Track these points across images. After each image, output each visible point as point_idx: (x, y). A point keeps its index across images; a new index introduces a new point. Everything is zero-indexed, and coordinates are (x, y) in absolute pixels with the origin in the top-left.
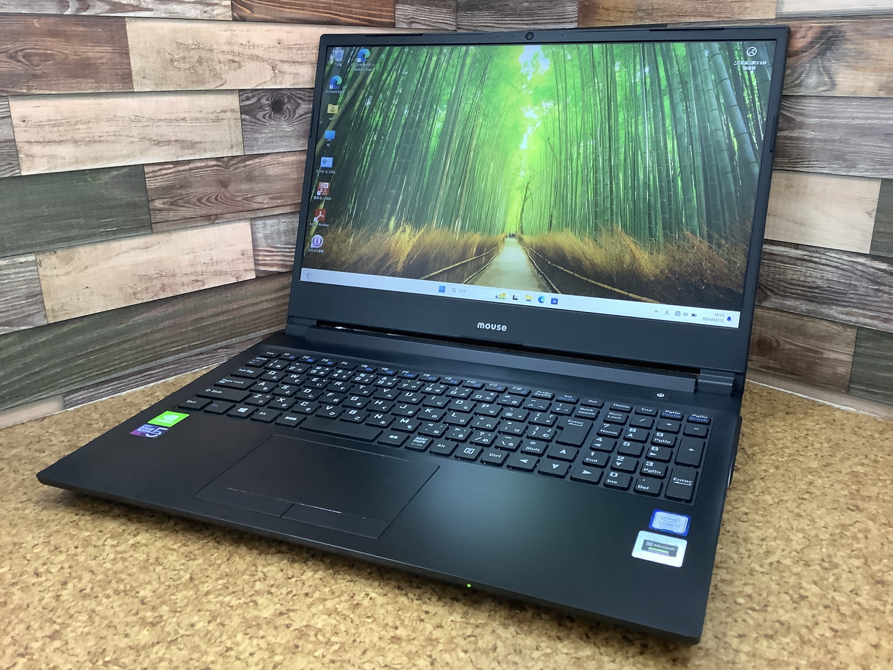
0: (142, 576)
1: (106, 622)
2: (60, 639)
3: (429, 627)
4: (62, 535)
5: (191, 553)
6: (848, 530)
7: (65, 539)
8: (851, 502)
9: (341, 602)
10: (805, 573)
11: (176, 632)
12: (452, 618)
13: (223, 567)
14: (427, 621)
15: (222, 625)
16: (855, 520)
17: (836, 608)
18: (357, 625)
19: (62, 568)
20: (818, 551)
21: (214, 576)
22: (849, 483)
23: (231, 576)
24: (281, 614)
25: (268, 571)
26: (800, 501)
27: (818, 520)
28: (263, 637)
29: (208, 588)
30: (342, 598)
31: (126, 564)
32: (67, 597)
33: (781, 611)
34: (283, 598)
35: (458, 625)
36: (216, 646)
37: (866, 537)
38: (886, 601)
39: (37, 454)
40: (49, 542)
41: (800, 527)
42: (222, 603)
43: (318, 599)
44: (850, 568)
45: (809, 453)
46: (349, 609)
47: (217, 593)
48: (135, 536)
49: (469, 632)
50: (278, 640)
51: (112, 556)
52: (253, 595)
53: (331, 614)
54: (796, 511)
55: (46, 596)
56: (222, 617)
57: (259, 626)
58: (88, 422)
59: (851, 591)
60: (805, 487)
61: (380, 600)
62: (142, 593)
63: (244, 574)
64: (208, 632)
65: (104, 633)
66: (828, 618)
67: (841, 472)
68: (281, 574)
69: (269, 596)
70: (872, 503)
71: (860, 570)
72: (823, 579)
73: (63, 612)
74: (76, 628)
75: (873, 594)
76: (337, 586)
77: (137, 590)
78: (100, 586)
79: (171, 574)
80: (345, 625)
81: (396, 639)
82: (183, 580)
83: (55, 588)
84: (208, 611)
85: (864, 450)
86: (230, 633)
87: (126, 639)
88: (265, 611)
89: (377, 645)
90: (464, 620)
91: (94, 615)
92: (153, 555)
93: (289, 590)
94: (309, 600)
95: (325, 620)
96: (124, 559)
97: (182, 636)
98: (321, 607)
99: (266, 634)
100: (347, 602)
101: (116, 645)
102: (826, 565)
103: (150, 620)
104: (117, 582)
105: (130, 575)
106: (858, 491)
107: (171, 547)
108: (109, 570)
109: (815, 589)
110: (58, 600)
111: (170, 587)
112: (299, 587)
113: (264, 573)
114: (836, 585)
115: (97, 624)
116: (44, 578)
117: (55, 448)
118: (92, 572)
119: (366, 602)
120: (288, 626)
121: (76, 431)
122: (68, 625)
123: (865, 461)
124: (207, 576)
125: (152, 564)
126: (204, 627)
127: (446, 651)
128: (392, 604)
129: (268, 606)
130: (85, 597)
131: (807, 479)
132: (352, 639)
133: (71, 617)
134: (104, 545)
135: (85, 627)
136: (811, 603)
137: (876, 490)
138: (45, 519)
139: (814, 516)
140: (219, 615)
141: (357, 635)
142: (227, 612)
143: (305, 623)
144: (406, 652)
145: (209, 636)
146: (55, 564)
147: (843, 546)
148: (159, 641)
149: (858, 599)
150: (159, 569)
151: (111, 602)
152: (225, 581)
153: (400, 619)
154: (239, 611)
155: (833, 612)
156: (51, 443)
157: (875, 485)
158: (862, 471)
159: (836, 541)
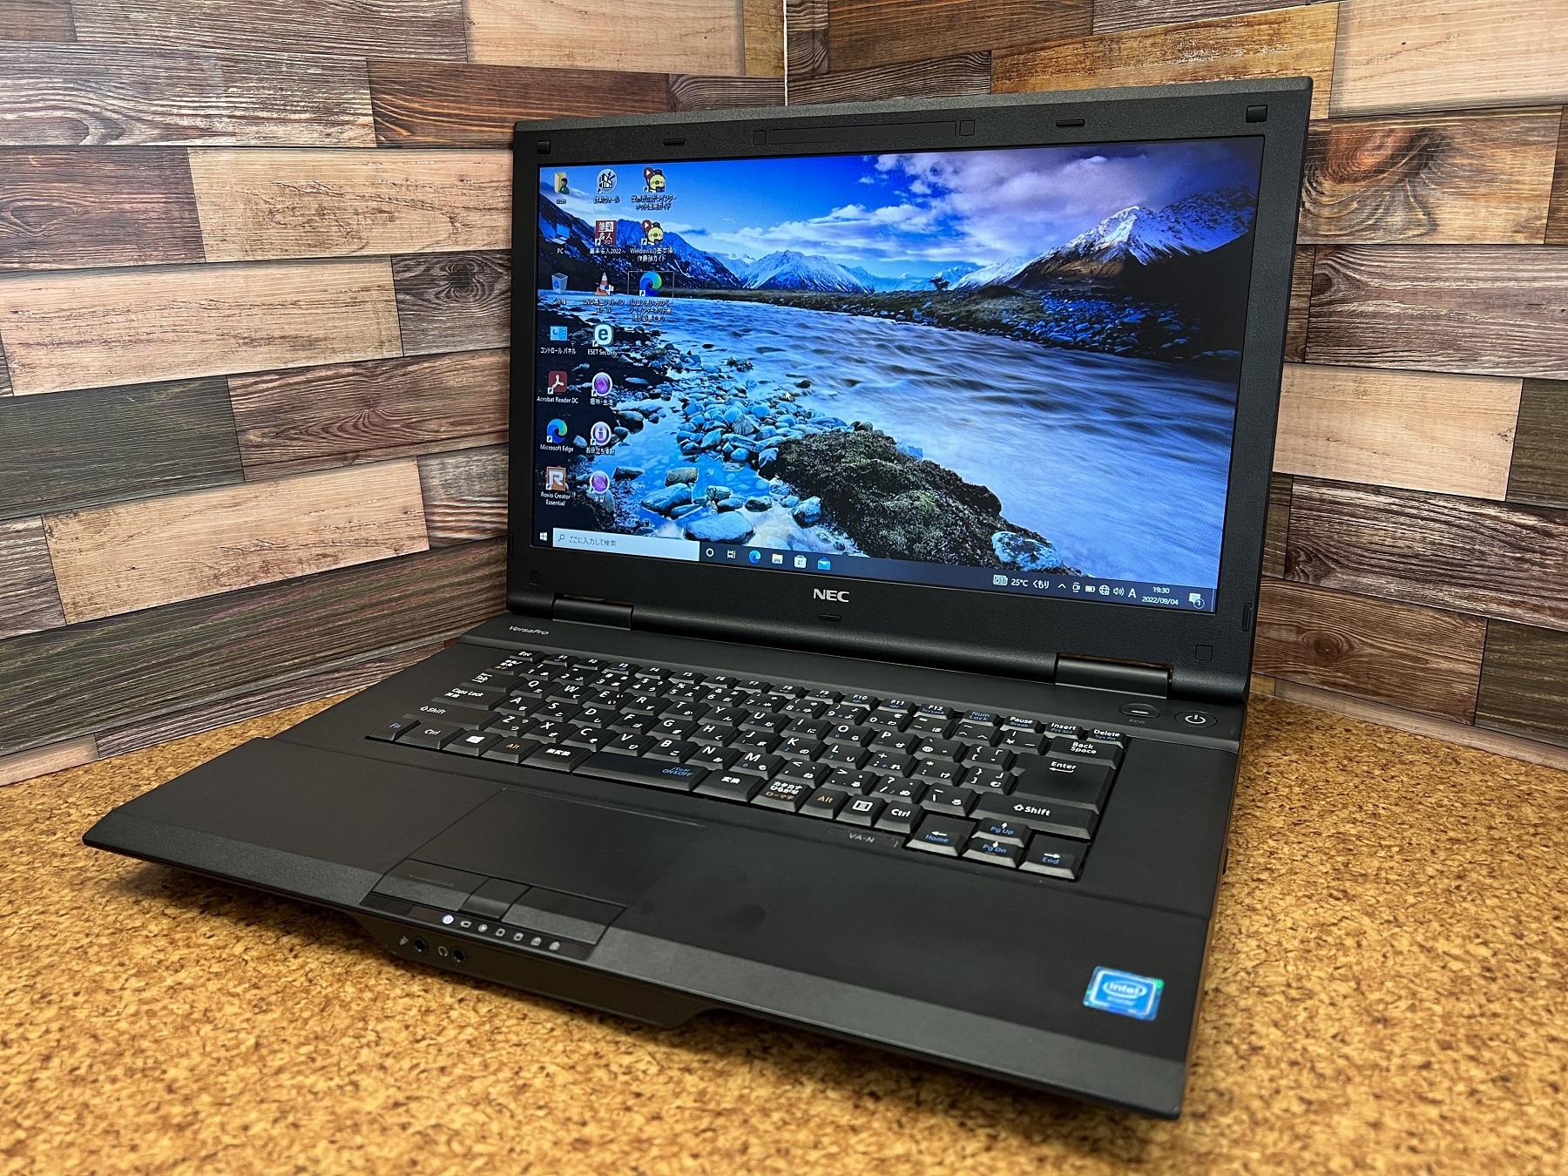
0: (175, 1043)
1: (103, 1125)
2: (23, 1155)
3: (639, 1120)
4: (57, 972)
5: (262, 999)
6: (1330, 933)
7: (60, 980)
8: (1333, 884)
9: (497, 1081)
10: (1259, 1008)
11: (217, 1140)
12: (679, 1102)
13: (311, 1023)
14: (636, 1108)
15: (295, 1126)
16: (1341, 914)
17: (1309, 1065)
18: (520, 1122)
19: (47, 1031)
20: (1281, 970)
21: (294, 1040)
22: (1333, 853)
23: (323, 1039)
24: (396, 1105)
25: (384, 1030)
26: (1254, 885)
27: (1282, 917)
28: (360, 1147)
29: (281, 1062)
30: (501, 1076)
31: (154, 1022)
32: (47, 1082)
33: (1220, 1073)
34: (403, 1077)
35: (687, 1114)
36: (280, 1165)
37: (1359, 945)
38: (1391, 1052)
39: (44, 838)
40: (32, 987)
41: (1253, 929)
42: (299, 1088)
43: (461, 1077)
44: (1331, 998)
45: (1271, 804)
46: (511, 1093)
47: (296, 1069)
48: (177, 971)
49: (704, 1123)
50: (386, 1150)
51: (132, 1009)
52: (354, 1072)
53: (478, 1104)
54: (1247, 901)
55: (13, 1081)
56: (297, 1111)
57: (356, 1128)
58: (132, 781)
59: (1334, 1037)
60: (1262, 860)
61: (563, 1077)
62: (172, 1073)
63: (344, 1035)
64: (271, 1139)
65: (98, 1143)
66: (1296, 1081)
67: (1320, 834)
68: (404, 1034)
69: (381, 1074)
70: (1368, 886)
71: (1349, 1000)
72: (1287, 1017)
73: (36, 1109)
74: (52, 1135)
75: (1368, 1041)
76: (494, 1054)
77: (164, 1067)
78: (104, 1063)
79: (224, 1038)
80: (500, 1122)
81: (582, 1144)
82: (243, 1048)
83: (30, 1067)
84: (275, 1101)
85: (1357, 798)
86: (306, 1141)
87: (132, 1156)
88: (369, 1100)
89: (550, 1154)
90: (697, 1105)
91: (86, 1112)
92: (201, 1006)
93: (415, 1061)
94: (446, 1080)
95: (466, 1115)
96: (151, 1014)
97: (227, 1147)
98: (463, 1092)
99: (366, 1142)
100: (507, 1081)
101: (112, 1166)
102: (1294, 993)
103: (176, 1121)
104: (134, 1054)
105: (156, 1041)
106: (1346, 865)
107: (232, 990)
108: (122, 1033)
109: (1275, 1034)
110: (31, 1088)
111: (218, 1060)
112: (431, 1058)
113: (377, 1032)
114: (1309, 1026)
115: (88, 1128)
116: (14, 1050)
117: (73, 827)
118: (95, 1037)
119: (539, 1082)
120: (404, 1127)
121: (113, 798)
122: (42, 1130)
123: (1357, 816)
124: (284, 1041)
125: (196, 1021)
126: (265, 1130)
127: (662, 1157)
128: (581, 1082)
129: (376, 1091)
130: (74, 1082)
131: (1266, 847)
132: (508, 1146)
133: (48, 1116)
134: (122, 989)
135: (67, 1133)
136: (1268, 1058)
137: (1376, 864)
138: (34, 946)
139: (1276, 909)
140: (292, 1108)
141: (517, 1139)
142: (306, 1103)
143: (433, 1121)
144: (595, 1165)
145: (271, 1146)
146: (37, 1025)
147: (1321, 960)
148: (187, 1155)
149: (1345, 1050)
150: (206, 1029)
151: (118, 1090)
152: (311, 1048)
153: (592, 1109)
154: (327, 1102)
155: (1305, 1072)
156: (68, 819)
157: (1373, 855)
158: (1353, 832)
159: (1309, 951)
